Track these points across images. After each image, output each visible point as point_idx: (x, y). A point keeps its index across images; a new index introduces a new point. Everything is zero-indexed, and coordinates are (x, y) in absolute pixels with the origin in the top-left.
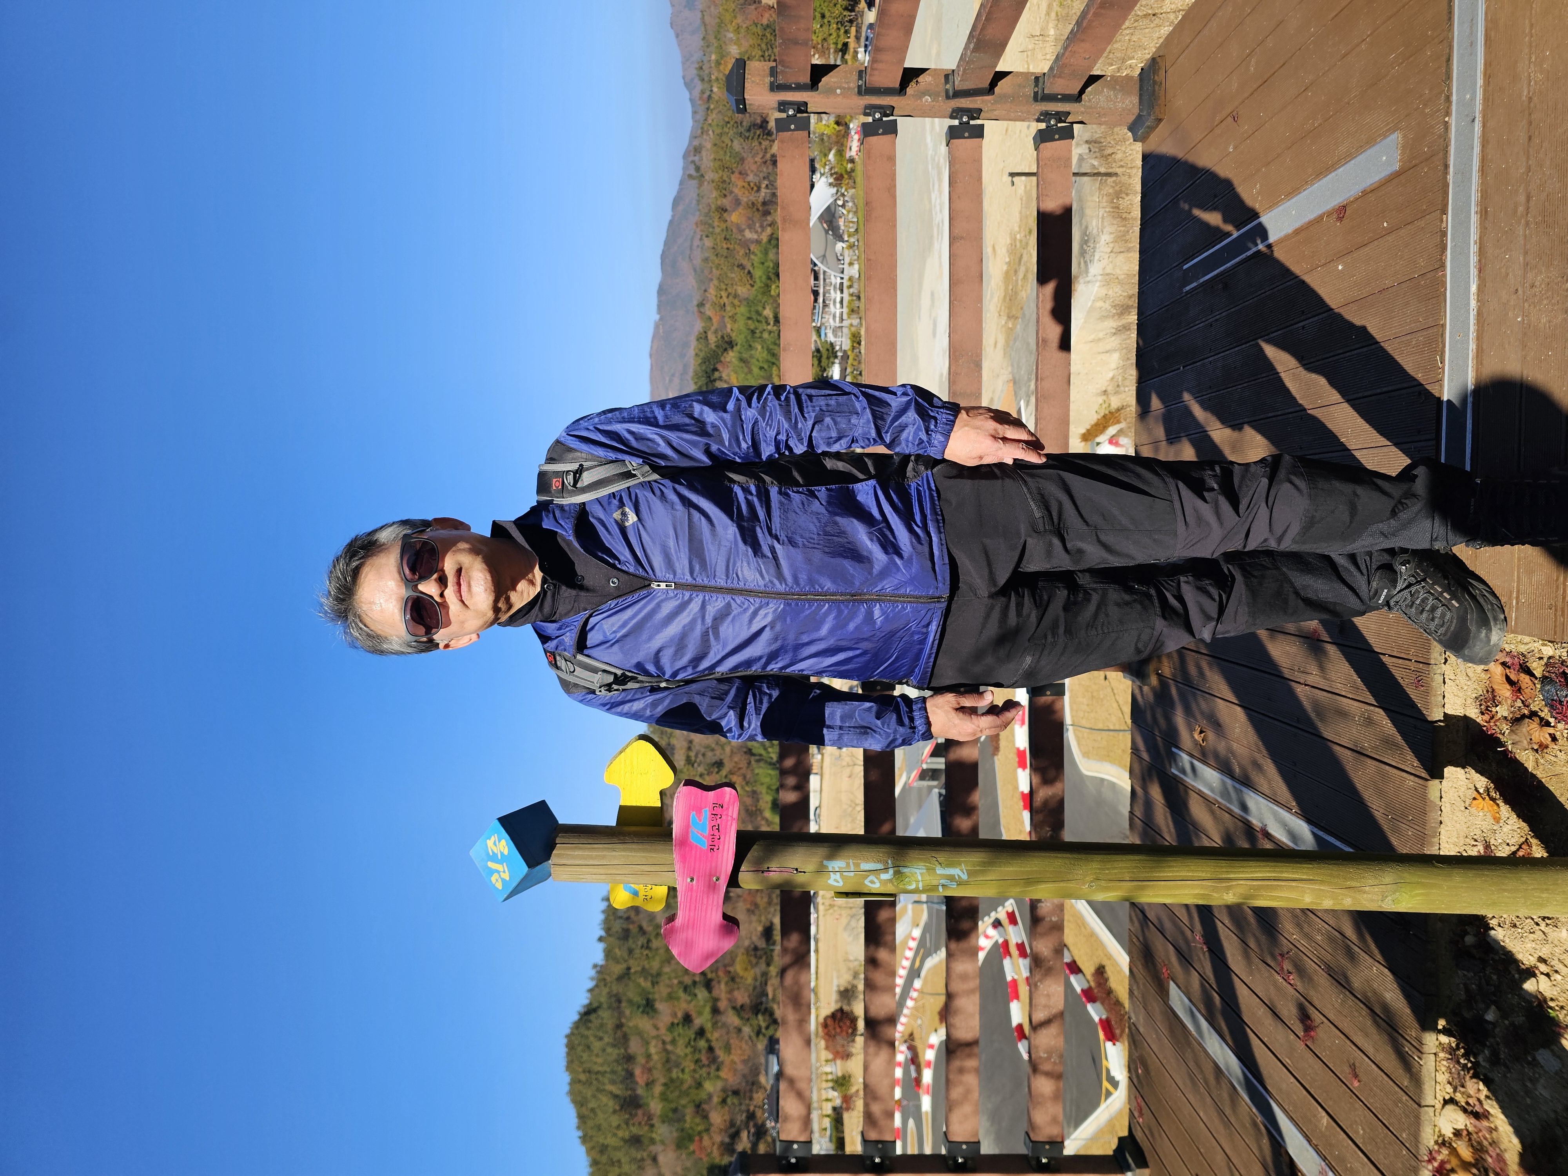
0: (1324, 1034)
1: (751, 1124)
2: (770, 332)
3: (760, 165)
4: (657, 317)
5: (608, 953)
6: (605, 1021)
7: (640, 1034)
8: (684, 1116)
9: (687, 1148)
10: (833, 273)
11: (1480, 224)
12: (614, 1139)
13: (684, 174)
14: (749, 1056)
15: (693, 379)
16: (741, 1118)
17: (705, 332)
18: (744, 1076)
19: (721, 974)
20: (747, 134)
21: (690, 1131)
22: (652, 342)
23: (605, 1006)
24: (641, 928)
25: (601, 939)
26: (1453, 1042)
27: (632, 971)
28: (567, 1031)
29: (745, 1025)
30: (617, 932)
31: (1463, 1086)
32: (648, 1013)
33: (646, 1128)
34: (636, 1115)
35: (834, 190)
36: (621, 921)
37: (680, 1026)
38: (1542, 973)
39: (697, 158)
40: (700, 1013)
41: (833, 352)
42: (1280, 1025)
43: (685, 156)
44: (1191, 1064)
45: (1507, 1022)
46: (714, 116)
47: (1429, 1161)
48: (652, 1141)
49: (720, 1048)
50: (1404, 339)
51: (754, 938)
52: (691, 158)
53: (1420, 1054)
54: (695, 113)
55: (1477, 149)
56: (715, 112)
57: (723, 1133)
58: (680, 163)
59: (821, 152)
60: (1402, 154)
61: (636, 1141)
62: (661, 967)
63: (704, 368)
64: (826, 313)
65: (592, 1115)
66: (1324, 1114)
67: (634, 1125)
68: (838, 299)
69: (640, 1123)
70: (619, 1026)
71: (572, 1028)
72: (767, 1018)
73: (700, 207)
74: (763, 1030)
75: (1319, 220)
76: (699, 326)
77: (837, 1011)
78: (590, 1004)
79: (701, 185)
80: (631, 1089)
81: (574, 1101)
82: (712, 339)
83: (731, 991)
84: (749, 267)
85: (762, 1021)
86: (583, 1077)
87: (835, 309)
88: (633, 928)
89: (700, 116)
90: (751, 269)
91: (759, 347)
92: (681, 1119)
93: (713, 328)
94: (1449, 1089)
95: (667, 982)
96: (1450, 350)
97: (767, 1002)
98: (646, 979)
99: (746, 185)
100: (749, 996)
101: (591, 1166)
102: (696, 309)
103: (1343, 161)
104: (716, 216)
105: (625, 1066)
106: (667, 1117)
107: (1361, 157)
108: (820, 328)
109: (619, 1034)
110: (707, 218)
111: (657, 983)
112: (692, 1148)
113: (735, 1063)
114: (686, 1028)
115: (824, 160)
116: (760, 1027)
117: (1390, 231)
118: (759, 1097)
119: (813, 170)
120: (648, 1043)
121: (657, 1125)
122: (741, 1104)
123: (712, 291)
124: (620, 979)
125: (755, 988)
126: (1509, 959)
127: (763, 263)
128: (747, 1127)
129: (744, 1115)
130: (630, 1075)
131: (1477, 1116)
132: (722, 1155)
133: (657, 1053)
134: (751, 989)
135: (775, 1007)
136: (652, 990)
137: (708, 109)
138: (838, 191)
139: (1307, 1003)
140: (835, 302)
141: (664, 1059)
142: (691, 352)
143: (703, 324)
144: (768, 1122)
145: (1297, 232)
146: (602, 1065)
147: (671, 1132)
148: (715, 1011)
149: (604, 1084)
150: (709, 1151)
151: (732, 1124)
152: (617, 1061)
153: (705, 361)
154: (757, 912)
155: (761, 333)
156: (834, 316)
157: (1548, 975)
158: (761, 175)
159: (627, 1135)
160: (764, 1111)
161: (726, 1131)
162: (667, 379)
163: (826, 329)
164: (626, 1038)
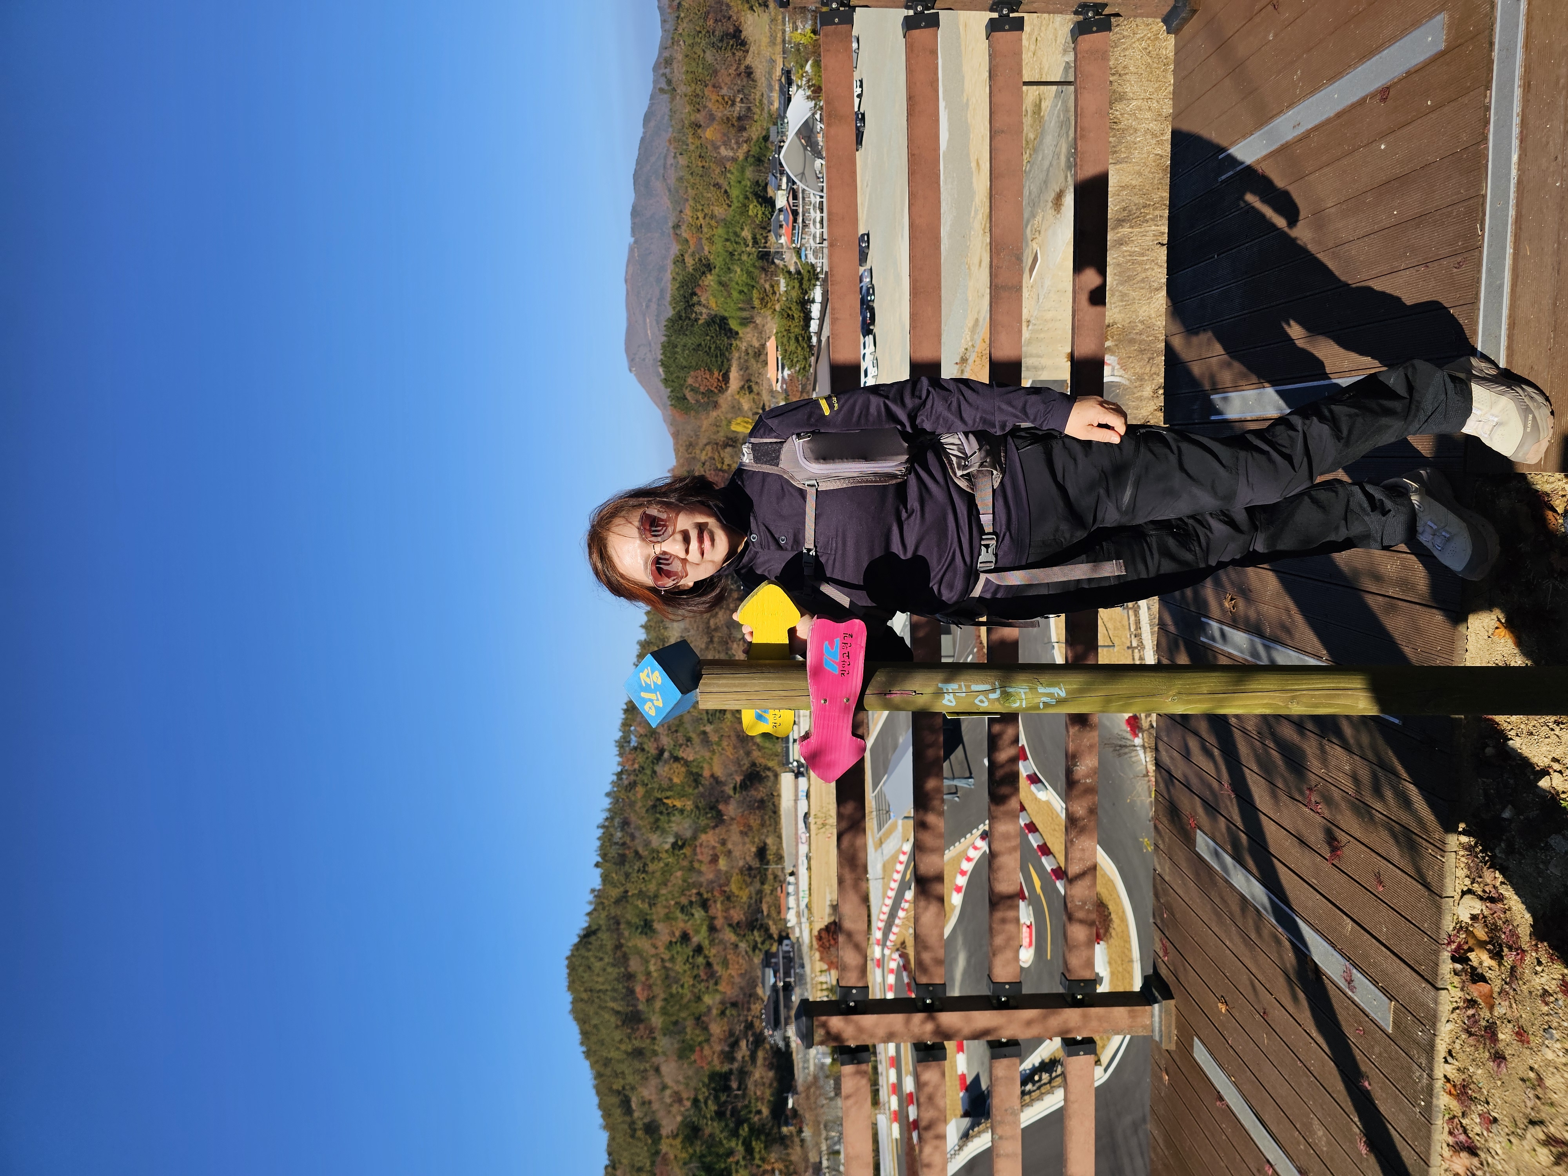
0: (1352, 853)
1: (750, 1033)
2: (749, 254)
3: (734, 78)
4: (632, 240)
5: (605, 878)
6: (604, 942)
7: (639, 953)
8: (685, 1028)
9: (688, 1058)
10: (812, 192)
11: (1523, 97)
12: (617, 1052)
13: (654, 87)
14: (746, 970)
15: (671, 304)
16: (739, 1028)
17: (682, 255)
18: (741, 988)
19: (716, 893)
20: (720, 45)
21: (691, 1042)
22: (627, 266)
23: (604, 928)
24: (637, 853)
25: (597, 865)
26: (1472, 841)
27: (630, 894)
28: (568, 953)
29: (742, 941)
30: (613, 857)
31: (1480, 877)
32: (646, 934)
33: (648, 1041)
34: (638, 1029)
35: (812, 104)
36: (617, 847)
37: (678, 944)
38: (1555, 771)
39: (668, 71)
40: (697, 932)
41: (814, 274)
42: (1307, 851)
43: (656, 68)
44: (1217, 900)
45: (1522, 817)
46: (685, 25)
47: (1449, 944)
48: (655, 1053)
49: (718, 964)
50: (1444, 211)
51: (748, 858)
52: (662, 71)
53: (1442, 853)
54: (664, 21)
55: (1522, 26)
56: (686, 21)
57: (723, 1043)
58: (651, 76)
59: (797, 63)
60: (1448, 34)
61: (638, 1053)
62: (658, 890)
63: (681, 292)
64: (806, 234)
65: (595, 1031)
66: (1349, 920)
67: (636, 1039)
68: (818, 219)
69: (642, 1037)
70: (619, 947)
71: (572, 950)
72: (763, 933)
73: (673, 122)
74: (759, 945)
75: (1362, 102)
76: (675, 249)
77: (830, 924)
78: (589, 926)
79: (673, 99)
80: (632, 1005)
81: (577, 1019)
82: (689, 261)
83: (726, 910)
84: (725, 186)
85: (757, 936)
86: (585, 996)
87: (815, 229)
88: (630, 854)
89: (670, 26)
90: (728, 188)
91: (739, 270)
92: (683, 1031)
93: (690, 251)
94: (1467, 882)
95: (664, 903)
96: (1490, 217)
97: (762, 919)
98: (643, 901)
99: (720, 99)
100: (744, 914)
101: (595, 1079)
102: (671, 230)
103: (1387, 44)
104: (690, 132)
105: (626, 984)
106: (668, 1029)
107: (1406, 38)
108: (800, 249)
109: (619, 954)
110: (681, 135)
111: (654, 904)
112: (693, 1058)
113: (733, 977)
114: (684, 946)
115: (800, 71)
116: (756, 942)
117: (1433, 109)
118: (756, 1008)
119: (790, 82)
120: (647, 962)
121: (658, 1038)
122: (739, 1015)
123: (688, 211)
124: (617, 902)
125: (749, 906)
126: (1525, 763)
127: (740, 182)
128: (746, 1036)
129: (743, 1025)
130: (631, 992)
131: (1492, 900)
132: (722, 1063)
133: (656, 971)
134: (746, 907)
135: (771, 923)
136: (649, 912)
137: (678, 17)
138: (816, 104)
139: (1333, 827)
140: (814, 222)
141: (664, 976)
142: (668, 276)
143: (680, 247)
144: (766, 1030)
145: (1339, 115)
146: (603, 984)
147: (672, 1044)
148: (712, 929)
149: (606, 1002)
150: (710, 1059)
151: (731, 1033)
152: (617, 980)
153: (683, 285)
154: (750, 834)
155: (740, 255)
156: (814, 237)
157: (1560, 772)
158: (736, 88)
159: (629, 1048)
160: (761, 1020)
161: (725, 1041)
162: (644, 304)
163: (806, 250)
164: (625, 958)
